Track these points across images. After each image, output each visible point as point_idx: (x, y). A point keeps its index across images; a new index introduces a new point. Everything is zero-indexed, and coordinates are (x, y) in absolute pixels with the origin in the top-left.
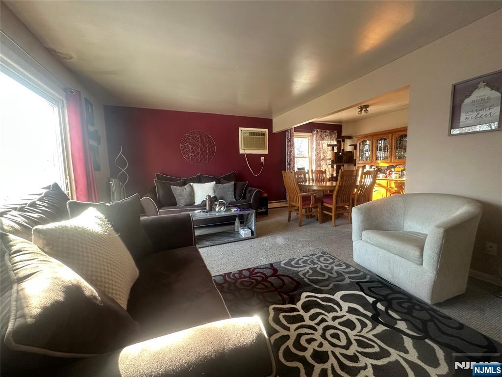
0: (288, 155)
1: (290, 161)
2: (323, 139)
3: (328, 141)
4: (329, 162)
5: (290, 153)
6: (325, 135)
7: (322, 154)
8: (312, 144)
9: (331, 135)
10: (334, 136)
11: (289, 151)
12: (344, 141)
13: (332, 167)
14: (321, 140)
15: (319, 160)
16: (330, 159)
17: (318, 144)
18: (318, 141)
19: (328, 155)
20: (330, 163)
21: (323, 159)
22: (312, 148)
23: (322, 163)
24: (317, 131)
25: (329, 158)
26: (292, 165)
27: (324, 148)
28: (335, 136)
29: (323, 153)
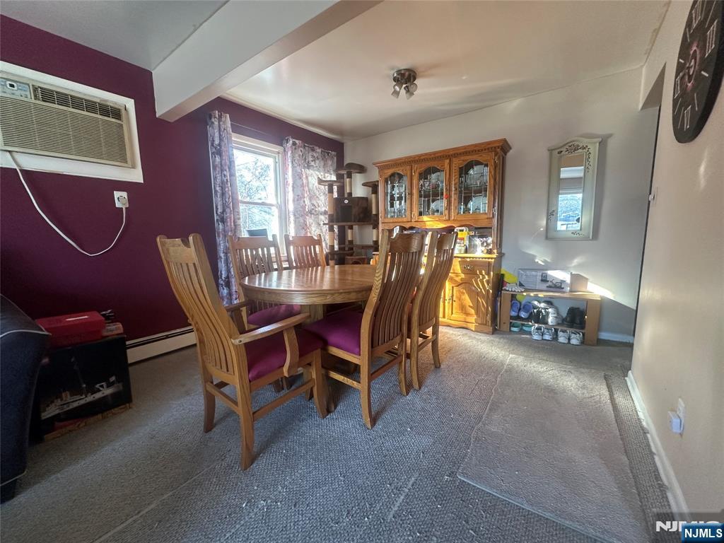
0: (216, 191)
1: (224, 211)
2: (309, 167)
3: (318, 170)
4: (324, 219)
5: (222, 189)
6: (313, 156)
7: (307, 202)
8: (285, 173)
9: (324, 158)
10: (330, 162)
11: (219, 181)
12: (350, 176)
13: (331, 229)
14: (304, 167)
15: (301, 214)
16: (325, 213)
17: (298, 176)
18: (298, 169)
19: (320, 203)
20: (326, 222)
21: (310, 212)
22: (285, 184)
23: (310, 220)
24: (294, 144)
25: (323, 209)
26: (230, 224)
27: (310, 186)
28: (332, 163)
29: (310, 199)
